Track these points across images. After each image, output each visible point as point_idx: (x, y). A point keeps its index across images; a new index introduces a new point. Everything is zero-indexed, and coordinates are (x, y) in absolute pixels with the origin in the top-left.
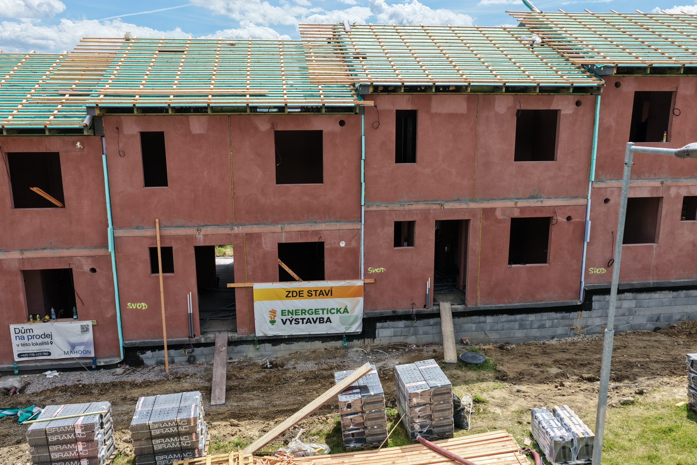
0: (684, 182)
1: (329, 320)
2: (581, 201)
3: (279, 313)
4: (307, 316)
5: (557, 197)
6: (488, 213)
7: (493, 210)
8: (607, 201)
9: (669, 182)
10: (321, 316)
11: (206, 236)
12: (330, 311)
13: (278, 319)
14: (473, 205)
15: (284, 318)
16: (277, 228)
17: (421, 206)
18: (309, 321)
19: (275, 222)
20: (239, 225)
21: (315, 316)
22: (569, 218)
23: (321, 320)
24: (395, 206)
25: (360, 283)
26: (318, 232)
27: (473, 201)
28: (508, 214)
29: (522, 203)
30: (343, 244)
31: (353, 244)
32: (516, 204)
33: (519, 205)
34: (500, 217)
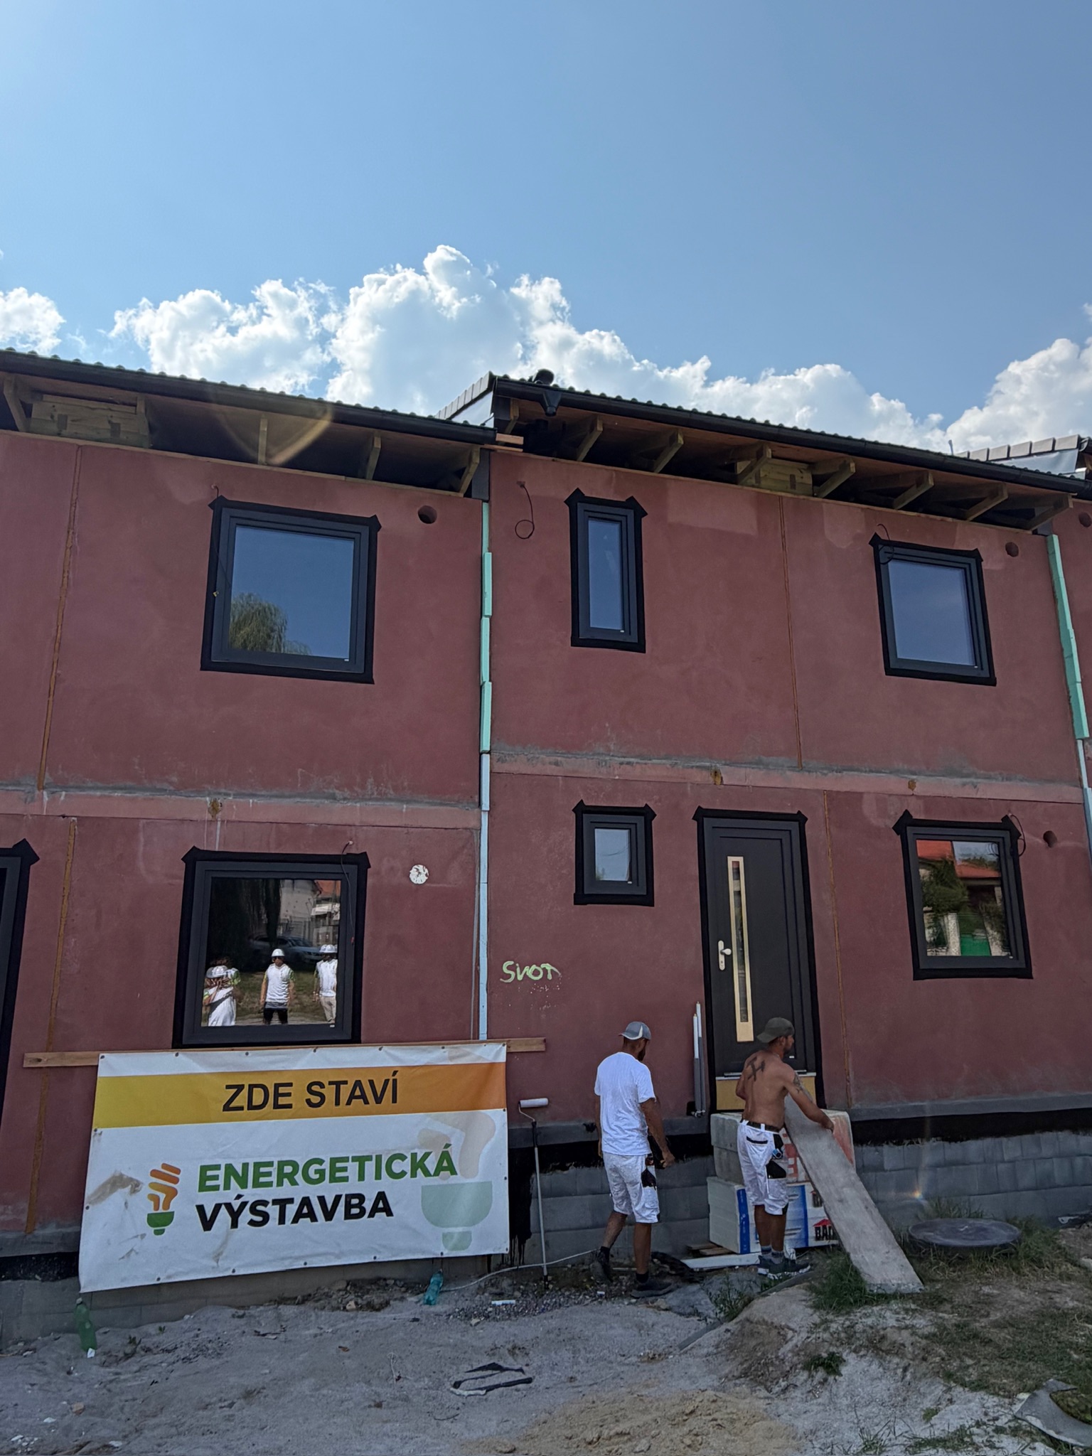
1: (383, 1205)
2: (1069, 793)
3: (188, 1178)
6: (846, 804)
7: (854, 797)
10: (352, 1185)
12: (386, 1166)
13: (184, 1209)
14: (798, 779)
15: (210, 1200)
16: (195, 804)
17: (656, 769)
18: (306, 1211)
21: (330, 1191)
22: (1048, 837)
23: (354, 1207)
24: (584, 765)
25: (495, 1053)
26: (337, 830)
27: (800, 768)
28: (895, 814)
29: (927, 785)
30: (419, 876)
31: (455, 877)
32: (912, 785)
33: (918, 790)
34: (875, 821)
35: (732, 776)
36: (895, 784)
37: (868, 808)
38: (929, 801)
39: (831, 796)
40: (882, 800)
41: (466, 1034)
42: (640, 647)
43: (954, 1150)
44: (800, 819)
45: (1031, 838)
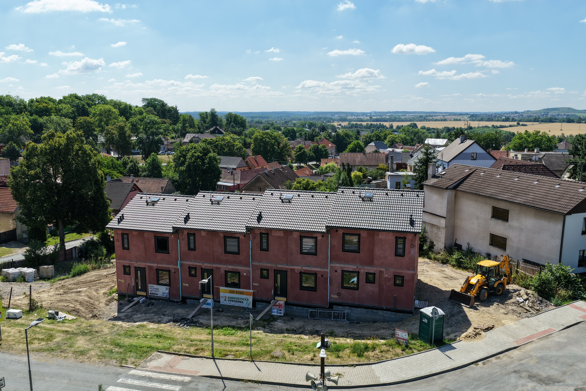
0: (366, 267)
1: (242, 302)
2: (326, 270)
3: (227, 297)
4: (236, 300)
5: (317, 267)
6: (293, 270)
7: (294, 269)
8: (336, 271)
9: (360, 267)
10: (240, 300)
11: (205, 266)
12: (243, 299)
13: (227, 299)
14: (287, 267)
15: (229, 299)
16: (225, 266)
17: (270, 265)
18: (236, 301)
19: (224, 264)
20: (214, 264)
21: (238, 300)
22: (322, 276)
23: (240, 302)
24: (261, 264)
25: (252, 291)
26: (237, 269)
27: (287, 265)
28: (299, 271)
29: (304, 268)
30: (245, 274)
31: (248, 275)
32: (302, 268)
33: (303, 269)
34: (297, 272)
35: (279, 266)
36: (300, 268)
37: (296, 271)
38: (304, 270)
39: (291, 269)
40: (298, 270)
41: (250, 289)
42: (268, 251)
43: (303, 308)
44: (287, 271)
45: (319, 275)
